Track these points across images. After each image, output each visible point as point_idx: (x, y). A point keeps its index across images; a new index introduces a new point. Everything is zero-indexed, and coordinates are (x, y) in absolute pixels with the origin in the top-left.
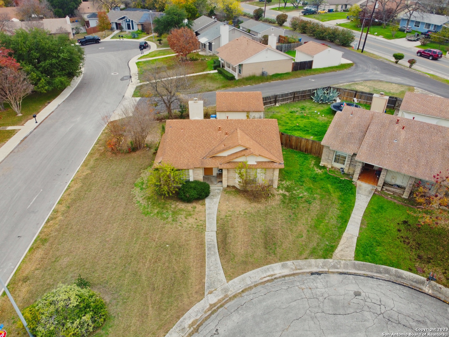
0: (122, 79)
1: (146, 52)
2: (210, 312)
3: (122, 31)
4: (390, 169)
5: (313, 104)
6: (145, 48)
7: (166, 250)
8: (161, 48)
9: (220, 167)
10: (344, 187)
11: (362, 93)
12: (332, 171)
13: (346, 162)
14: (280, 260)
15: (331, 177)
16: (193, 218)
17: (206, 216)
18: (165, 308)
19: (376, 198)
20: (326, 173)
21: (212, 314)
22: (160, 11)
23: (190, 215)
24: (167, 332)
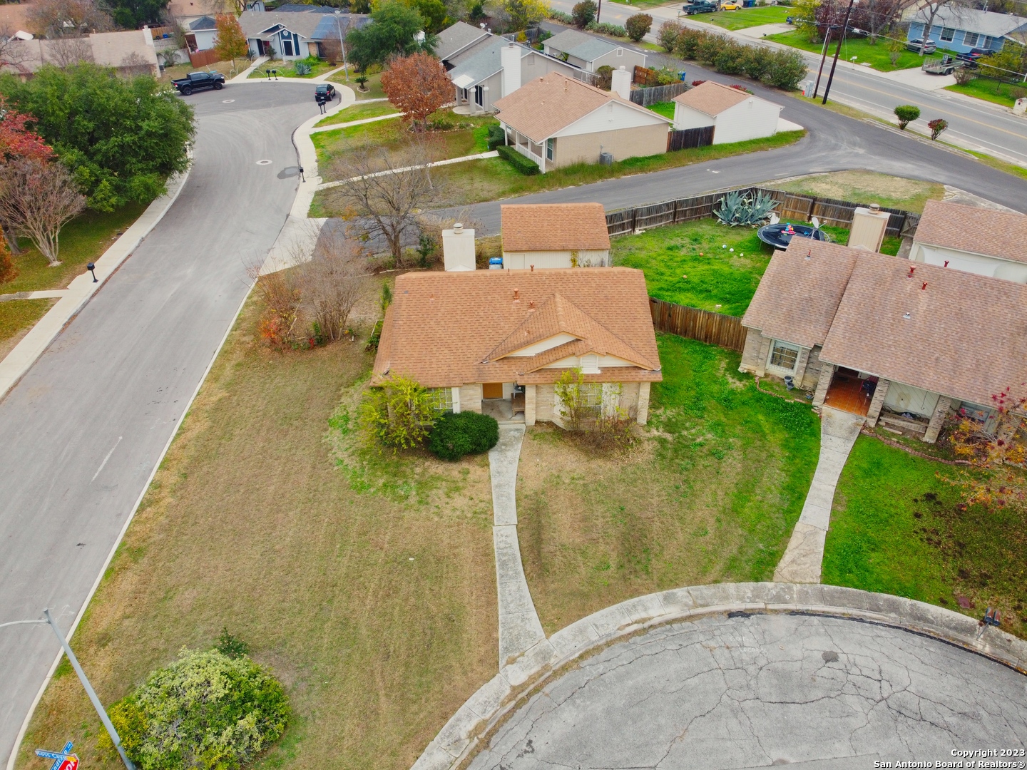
0: (282, 175)
1: (332, 109)
2: (513, 703)
3: (272, 60)
4: (896, 379)
5: (718, 229)
6: (328, 99)
7: (409, 569)
8: (366, 98)
9: (520, 382)
10: (795, 421)
11: (828, 201)
12: (766, 384)
13: (797, 364)
14: (661, 586)
15: (765, 398)
16: (465, 496)
17: (493, 492)
18: (414, 697)
19: (864, 444)
20: (753, 389)
21: (517, 709)
22: (358, 12)
23: (457, 489)
24: (422, 750)
